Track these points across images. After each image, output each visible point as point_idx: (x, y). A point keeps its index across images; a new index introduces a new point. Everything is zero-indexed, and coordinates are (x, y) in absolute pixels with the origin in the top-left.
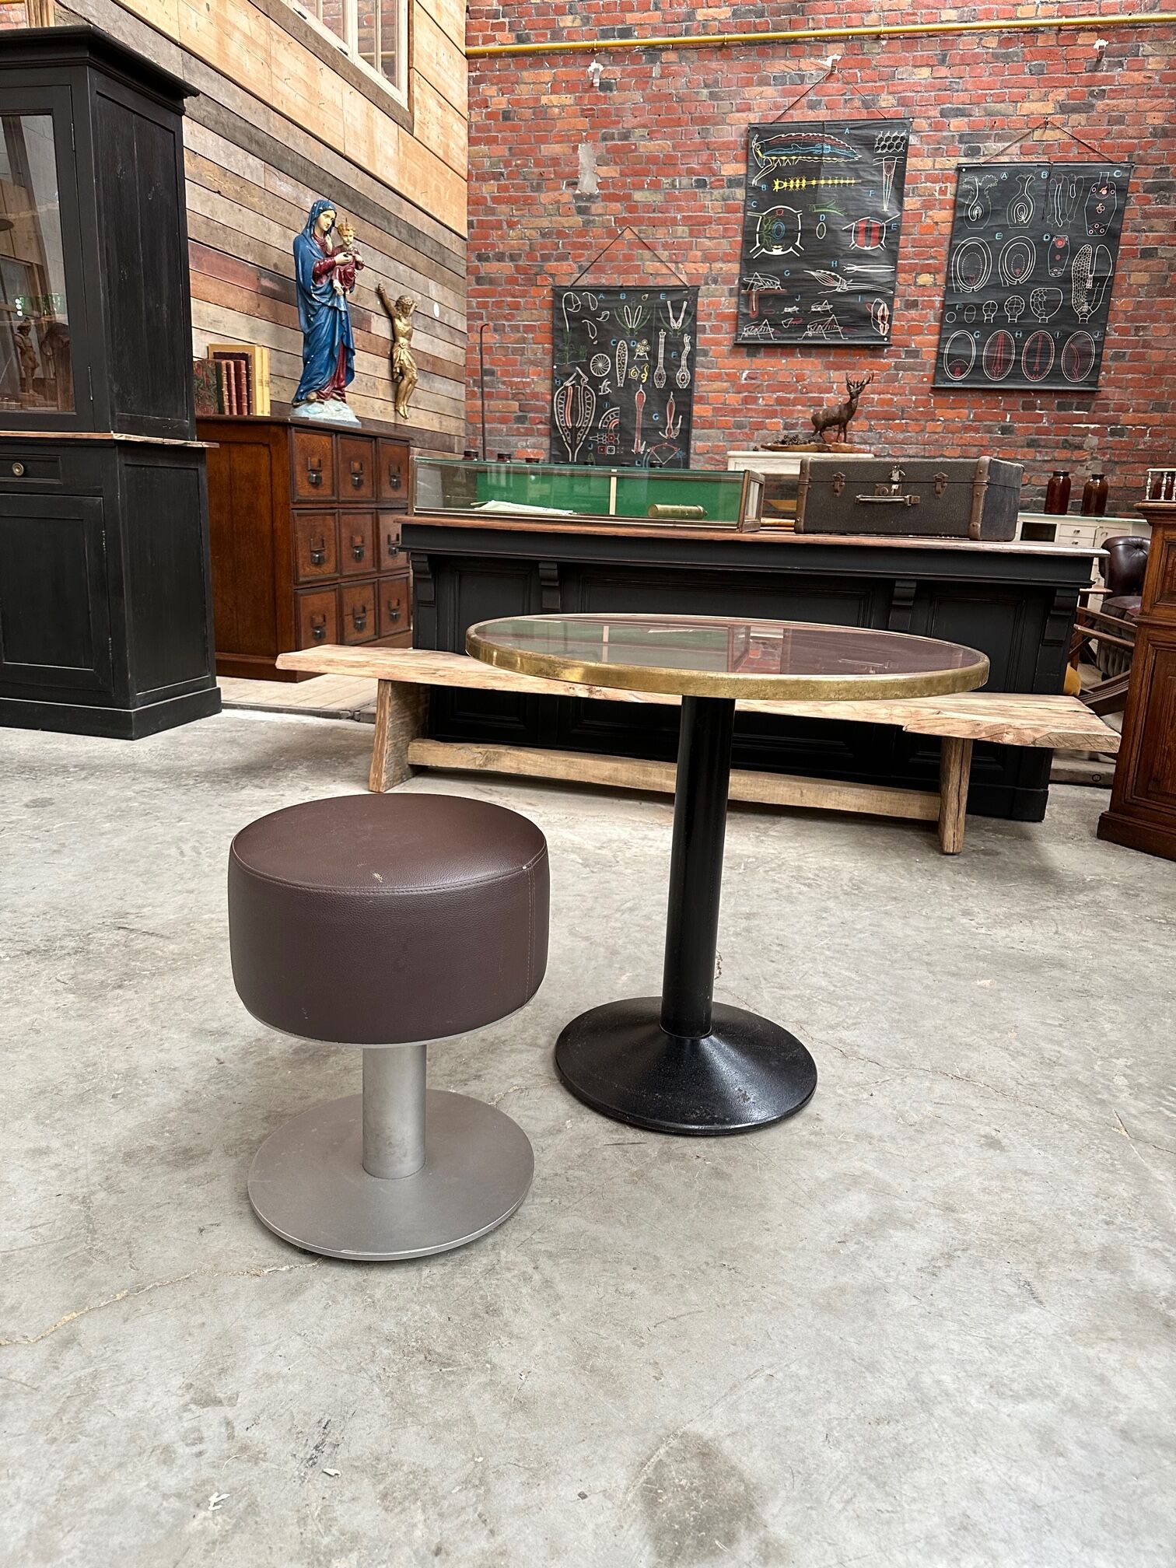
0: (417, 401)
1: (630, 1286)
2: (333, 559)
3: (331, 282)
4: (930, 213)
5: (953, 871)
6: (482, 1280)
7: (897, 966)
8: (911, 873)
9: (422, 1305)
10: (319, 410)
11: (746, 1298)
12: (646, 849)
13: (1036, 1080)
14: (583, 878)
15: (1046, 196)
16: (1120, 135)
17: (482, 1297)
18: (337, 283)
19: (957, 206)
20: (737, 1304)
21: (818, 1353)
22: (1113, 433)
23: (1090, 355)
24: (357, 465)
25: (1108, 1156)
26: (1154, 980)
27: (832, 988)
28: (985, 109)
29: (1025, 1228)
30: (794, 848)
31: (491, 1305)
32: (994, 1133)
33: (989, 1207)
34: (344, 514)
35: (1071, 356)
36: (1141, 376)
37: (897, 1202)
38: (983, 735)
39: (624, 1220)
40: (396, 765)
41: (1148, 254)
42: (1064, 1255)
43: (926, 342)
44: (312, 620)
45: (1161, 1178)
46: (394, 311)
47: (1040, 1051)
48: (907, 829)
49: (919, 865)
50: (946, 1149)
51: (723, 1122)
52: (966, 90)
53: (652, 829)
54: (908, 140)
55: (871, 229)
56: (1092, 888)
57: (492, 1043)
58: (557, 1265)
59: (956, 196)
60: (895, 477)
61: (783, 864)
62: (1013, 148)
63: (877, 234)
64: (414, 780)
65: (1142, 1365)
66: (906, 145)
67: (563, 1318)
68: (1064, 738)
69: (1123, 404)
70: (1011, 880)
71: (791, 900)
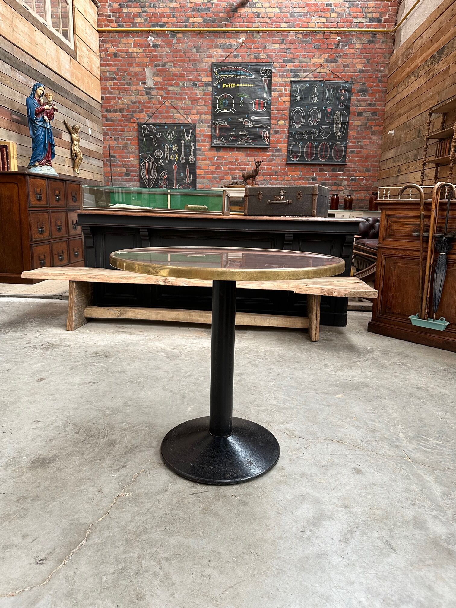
0: (83, 167)
1: (208, 572)
2: (48, 231)
3: (43, 117)
4: (282, 98)
5: (317, 348)
6: (133, 580)
7: (303, 391)
8: (301, 351)
9: (103, 600)
10: (40, 170)
11: (264, 569)
12: (193, 348)
13: (369, 439)
14: (167, 363)
15: (323, 93)
16: (348, 71)
17: (134, 590)
18: (46, 117)
19: (291, 96)
20: (261, 574)
21: (302, 596)
22: (352, 180)
23: (342, 151)
24: (57, 192)
25: (405, 472)
26: (403, 389)
27: (279, 405)
28: (299, 60)
29: (380, 512)
30: (254, 343)
31: (139, 594)
32: (357, 466)
33: (363, 504)
34: (52, 212)
35: (335, 152)
36: (360, 159)
37: (324, 507)
38: (325, 293)
39: (201, 534)
40: (79, 318)
41: (360, 114)
42: (399, 524)
43: (283, 146)
44: (39, 257)
45: (429, 480)
46: (72, 131)
47: (367, 425)
48: (296, 332)
49: (304, 347)
50: (339, 477)
51: (242, 477)
52: (292, 53)
53: (195, 339)
54: (272, 71)
55: (260, 103)
56: (371, 352)
57: (131, 448)
58: (171, 565)
59: (291, 92)
60: (282, 193)
61: (251, 350)
62: (310, 75)
63: (263, 105)
64: (88, 324)
65: (445, 577)
66: (271, 73)
67: (176, 596)
68: (357, 293)
69: (355, 169)
70: (341, 351)
71: (256, 366)
